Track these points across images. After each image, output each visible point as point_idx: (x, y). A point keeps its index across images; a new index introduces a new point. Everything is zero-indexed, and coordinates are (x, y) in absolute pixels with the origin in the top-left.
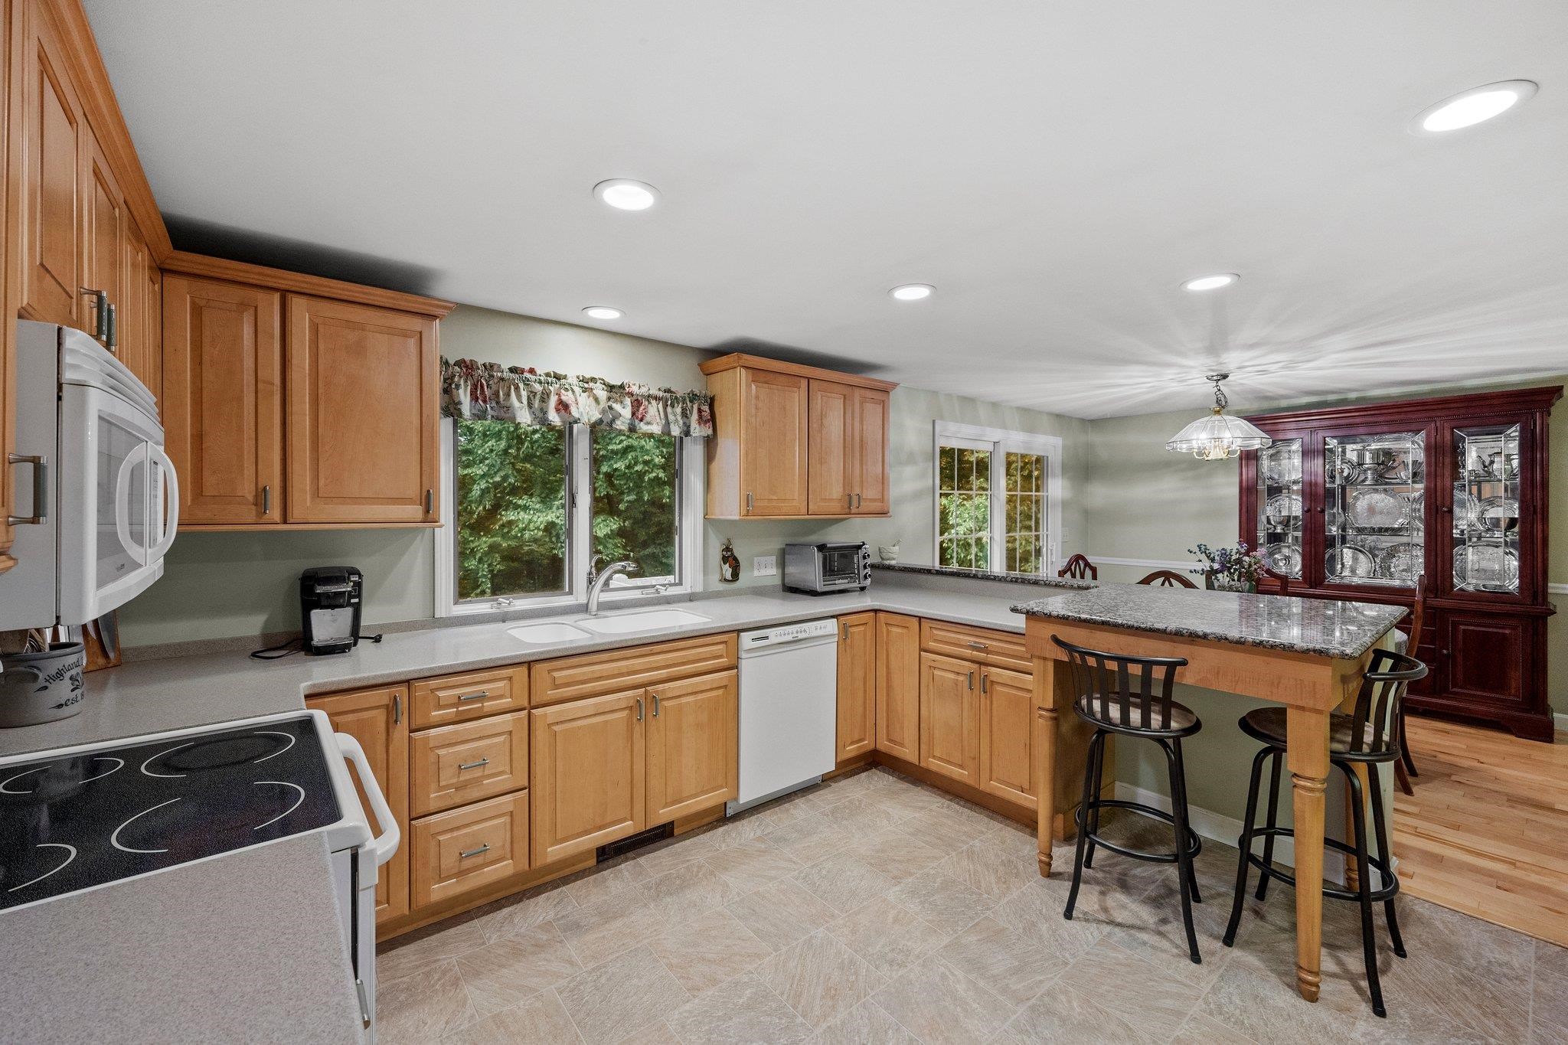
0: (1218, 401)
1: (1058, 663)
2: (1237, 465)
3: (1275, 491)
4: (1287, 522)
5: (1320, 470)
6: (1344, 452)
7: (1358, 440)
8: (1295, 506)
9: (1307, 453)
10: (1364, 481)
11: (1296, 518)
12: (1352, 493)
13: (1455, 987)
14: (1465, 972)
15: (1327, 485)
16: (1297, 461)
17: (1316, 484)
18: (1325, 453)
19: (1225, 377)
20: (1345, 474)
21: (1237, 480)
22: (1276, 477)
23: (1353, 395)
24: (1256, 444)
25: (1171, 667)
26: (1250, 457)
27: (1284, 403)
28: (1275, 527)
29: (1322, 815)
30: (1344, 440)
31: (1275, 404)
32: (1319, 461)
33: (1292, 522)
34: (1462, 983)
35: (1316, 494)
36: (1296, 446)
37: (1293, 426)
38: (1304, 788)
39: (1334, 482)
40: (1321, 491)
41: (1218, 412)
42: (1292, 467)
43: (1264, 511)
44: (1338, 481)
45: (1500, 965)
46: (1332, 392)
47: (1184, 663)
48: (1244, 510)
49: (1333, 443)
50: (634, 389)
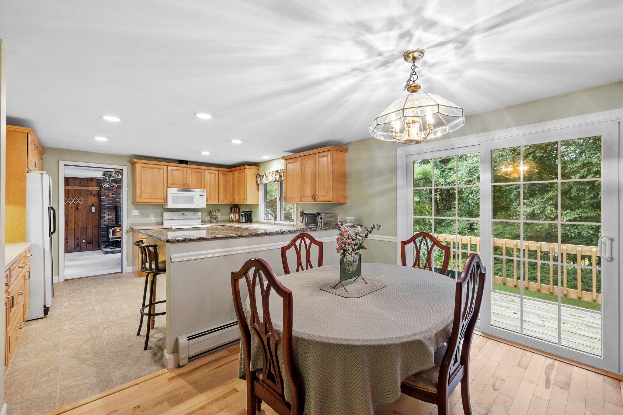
13: (128, 352)
14: (129, 357)
34: (128, 354)
45: (121, 367)
50: (280, 171)
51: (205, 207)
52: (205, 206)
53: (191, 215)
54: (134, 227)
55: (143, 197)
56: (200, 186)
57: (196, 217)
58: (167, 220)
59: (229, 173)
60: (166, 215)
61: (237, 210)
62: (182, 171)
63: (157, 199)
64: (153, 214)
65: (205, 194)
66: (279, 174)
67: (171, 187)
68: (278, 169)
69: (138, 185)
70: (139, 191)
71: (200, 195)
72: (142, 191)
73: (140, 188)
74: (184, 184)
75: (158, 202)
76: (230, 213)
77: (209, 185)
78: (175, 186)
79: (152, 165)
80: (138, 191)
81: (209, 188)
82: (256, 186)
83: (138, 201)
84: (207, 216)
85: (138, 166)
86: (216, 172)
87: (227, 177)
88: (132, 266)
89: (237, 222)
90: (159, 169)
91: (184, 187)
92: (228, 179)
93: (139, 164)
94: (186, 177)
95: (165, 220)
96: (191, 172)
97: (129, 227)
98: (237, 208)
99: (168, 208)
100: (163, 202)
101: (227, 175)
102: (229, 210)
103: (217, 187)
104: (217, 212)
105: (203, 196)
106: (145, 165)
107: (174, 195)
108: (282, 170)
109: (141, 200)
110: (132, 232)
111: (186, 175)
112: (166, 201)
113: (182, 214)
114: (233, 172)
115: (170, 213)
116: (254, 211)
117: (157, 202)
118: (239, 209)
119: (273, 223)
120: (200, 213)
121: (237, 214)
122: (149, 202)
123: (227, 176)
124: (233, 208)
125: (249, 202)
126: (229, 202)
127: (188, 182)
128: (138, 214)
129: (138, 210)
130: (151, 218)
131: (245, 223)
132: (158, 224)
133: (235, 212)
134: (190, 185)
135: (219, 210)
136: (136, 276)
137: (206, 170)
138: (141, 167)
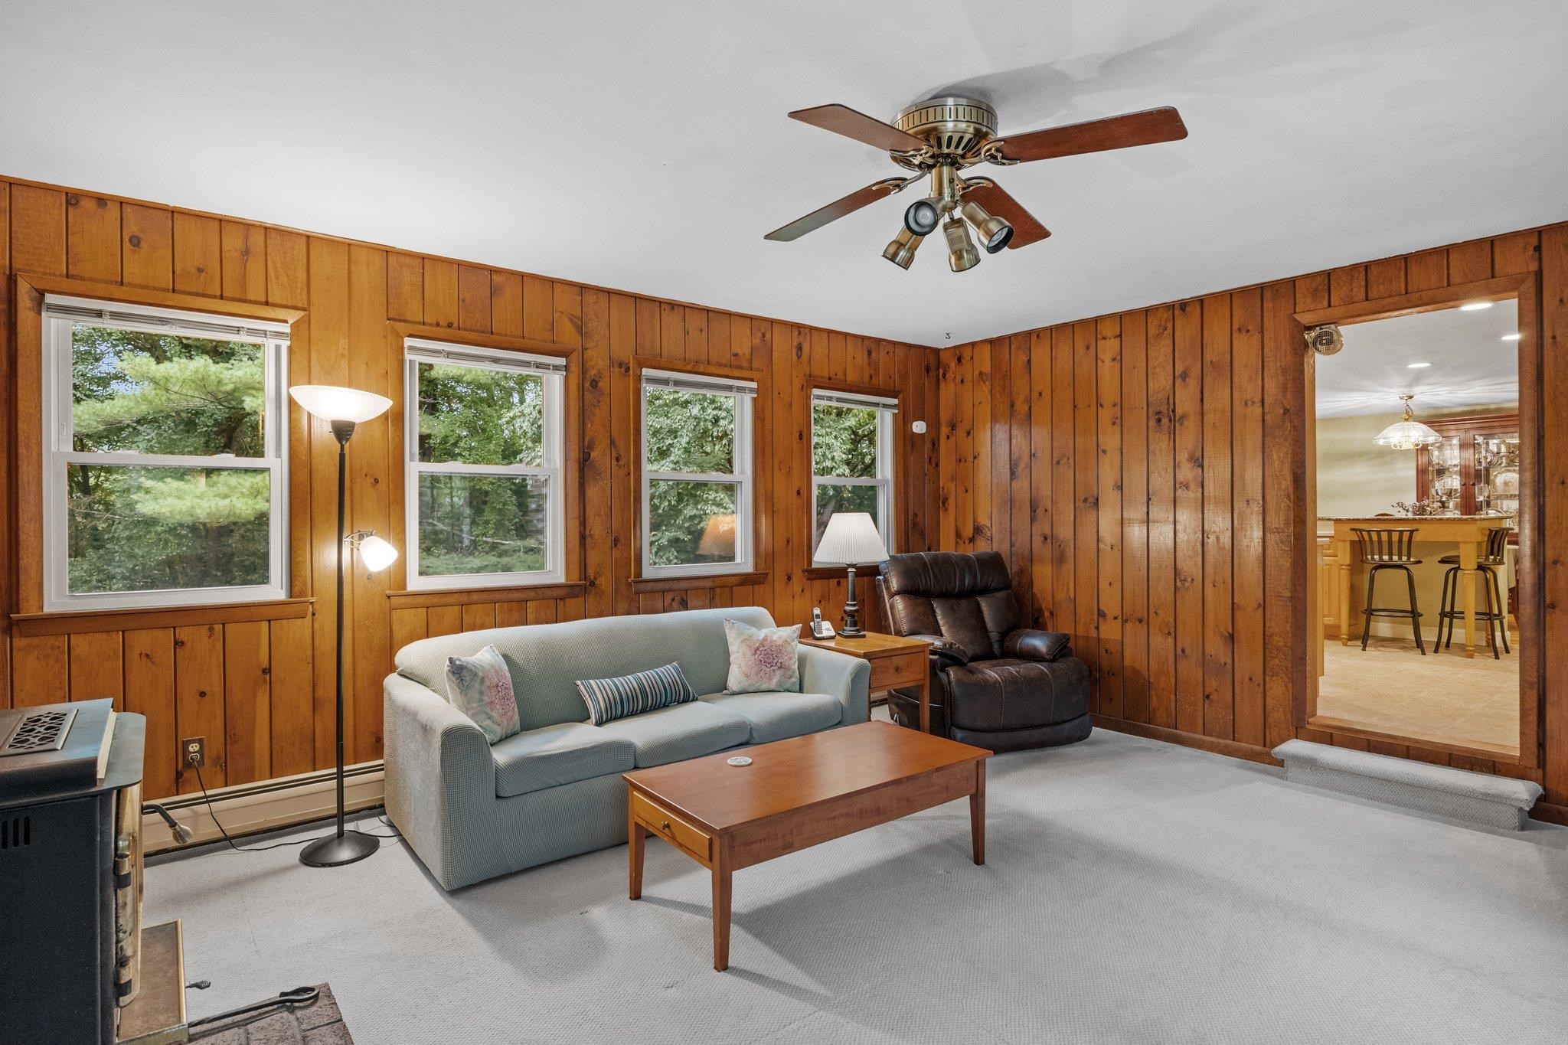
0: (1407, 412)
1: (1352, 542)
2: (1414, 455)
3: (1441, 472)
4: (1450, 493)
5: (1472, 458)
6: (1487, 444)
7: (1496, 437)
8: (1455, 482)
9: (1463, 446)
10: (1500, 464)
11: (1456, 490)
12: (1493, 472)
15: (1477, 468)
16: (1457, 452)
17: (1469, 466)
18: (1474, 446)
19: (1411, 397)
20: (1488, 460)
21: (1415, 465)
22: (1441, 463)
23: (1493, 407)
24: (1431, 440)
25: (1412, 532)
26: (1424, 449)
27: (1446, 411)
28: (1441, 497)
29: (1474, 584)
30: (1487, 437)
31: (1440, 412)
32: (1471, 451)
33: (1453, 493)
35: (1469, 473)
36: (1455, 441)
37: (1453, 427)
38: (1467, 574)
39: (1481, 465)
40: (1472, 471)
41: (1407, 420)
42: (1452, 456)
43: (1434, 487)
44: (1484, 465)
46: (1479, 405)
47: (1417, 530)
48: (1420, 485)
49: (1480, 440)
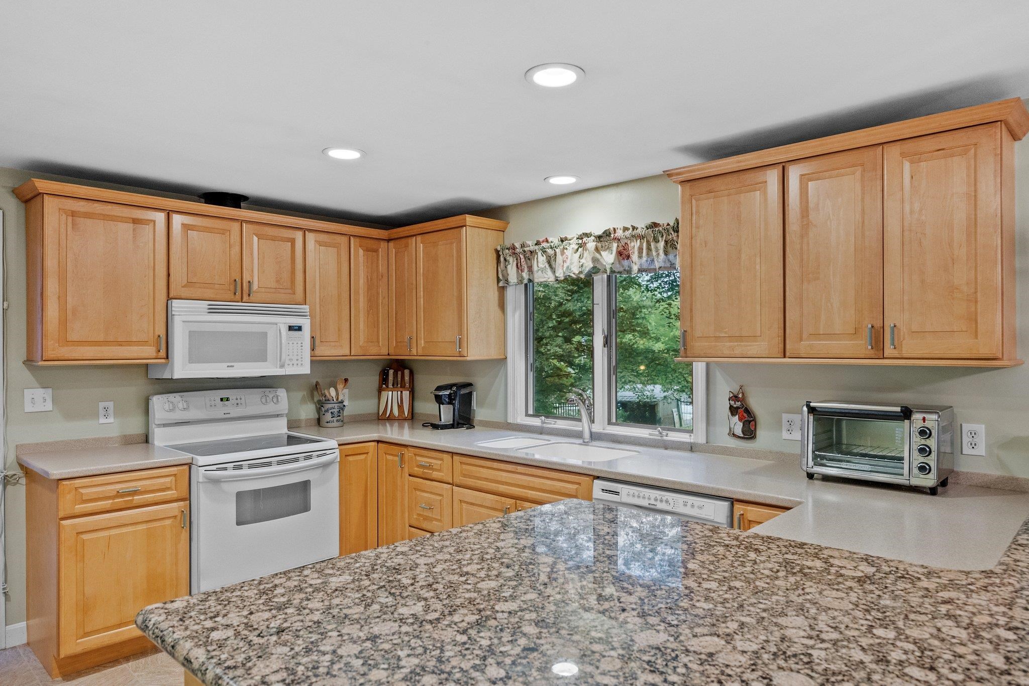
50: (620, 233)
51: (309, 372)
52: (306, 369)
53: (252, 401)
54: (38, 464)
55: (73, 336)
56: (290, 291)
57: (270, 408)
58: (165, 425)
59: (383, 245)
60: (159, 403)
61: (407, 378)
62: (223, 232)
63: (129, 343)
64: (110, 405)
65: (306, 323)
66: (615, 245)
67: (183, 295)
68: (610, 226)
69: (52, 286)
70: (56, 314)
71: (291, 328)
72: (69, 313)
73: (62, 299)
74: (232, 287)
75: (135, 355)
76: (380, 390)
77: (317, 287)
78: (198, 293)
79: (110, 207)
80: (52, 311)
81: (318, 300)
82: (497, 293)
83: (50, 354)
84: (303, 401)
85: (51, 206)
86: (344, 240)
87: (378, 260)
88: (28, 619)
89: (405, 419)
90: (135, 221)
91: (233, 297)
92: (382, 268)
93: (56, 200)
94: (238, 257)
95: (159, 426)
96: (255, 239)
97: (12, 458)
98: (407, 372)
99: (171, 380)
100: (154, 354)
101: (376, 251)
102: (375, 379)
103: (346, 295)
104: (340, 386)
105: (299, 329)
106: (82, 203)
107: (195, 327)
108: (634, 228)
109: (65, 352)
110: (23, 481)
111: (238, 248)
112: (163, 353)
113: (222, 400)
114: (403, 241)
115: (175, 398)
116: (480, 383)
117: (128, 355)
118: (412, 374)
119: (587, 435)
120: (282, 393)
121: (406, 394)
122: (99, 356)
123: (378, 255)
124: (391, 372)
125: (475, 352)
126: (384, 351)
127: (246, 278)
128: (49, 406)
129: (50, 390)
130: (102, 420)
131: (452, 426)
132: (128, 441)
133: (399, 385)
134: (255, 287)
135: (346, 380)
136: (50, 675)
137: (310, 231)
138: (65, 211)
